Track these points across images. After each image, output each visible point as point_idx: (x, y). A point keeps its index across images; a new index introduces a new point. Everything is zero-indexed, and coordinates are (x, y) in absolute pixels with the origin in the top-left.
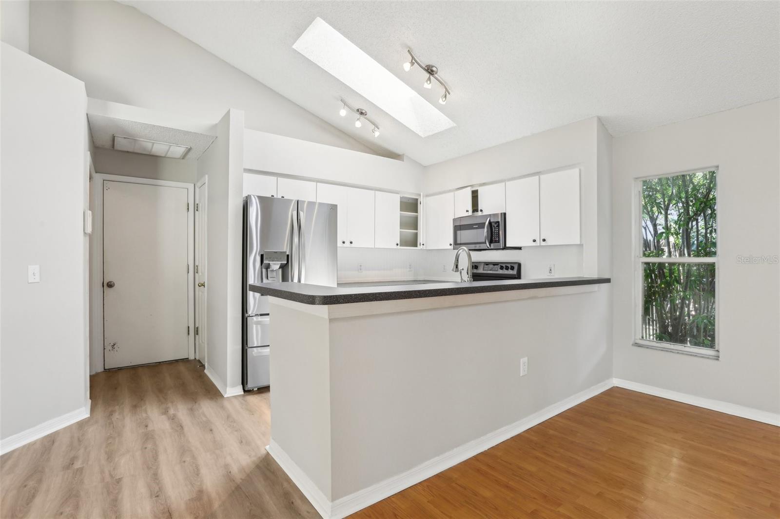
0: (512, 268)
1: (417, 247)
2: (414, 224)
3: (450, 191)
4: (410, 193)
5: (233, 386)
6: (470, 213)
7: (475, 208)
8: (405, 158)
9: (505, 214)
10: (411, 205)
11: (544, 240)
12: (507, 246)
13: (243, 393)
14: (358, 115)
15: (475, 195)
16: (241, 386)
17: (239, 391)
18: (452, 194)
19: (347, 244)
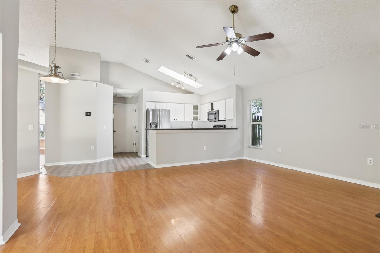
0: (223, 126)
1: (198, 120)
2: (197, 113)
3: (207, 103)
4: (196, 104)
5: (144, 155)
6: (211, 110)
7: (212, 109)
8: (194, 94)
9: (219, 111)
10: (196, 107)
11: (226, 118)
12: (219, 120)
13: (146, 157)
14: (177, 84)
15: (212, 105)
16: (145, 155)
17: (145, 156)
18: (207, 104)
19: (176, 120)
